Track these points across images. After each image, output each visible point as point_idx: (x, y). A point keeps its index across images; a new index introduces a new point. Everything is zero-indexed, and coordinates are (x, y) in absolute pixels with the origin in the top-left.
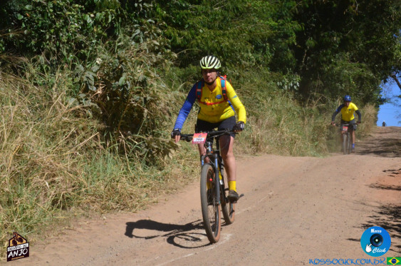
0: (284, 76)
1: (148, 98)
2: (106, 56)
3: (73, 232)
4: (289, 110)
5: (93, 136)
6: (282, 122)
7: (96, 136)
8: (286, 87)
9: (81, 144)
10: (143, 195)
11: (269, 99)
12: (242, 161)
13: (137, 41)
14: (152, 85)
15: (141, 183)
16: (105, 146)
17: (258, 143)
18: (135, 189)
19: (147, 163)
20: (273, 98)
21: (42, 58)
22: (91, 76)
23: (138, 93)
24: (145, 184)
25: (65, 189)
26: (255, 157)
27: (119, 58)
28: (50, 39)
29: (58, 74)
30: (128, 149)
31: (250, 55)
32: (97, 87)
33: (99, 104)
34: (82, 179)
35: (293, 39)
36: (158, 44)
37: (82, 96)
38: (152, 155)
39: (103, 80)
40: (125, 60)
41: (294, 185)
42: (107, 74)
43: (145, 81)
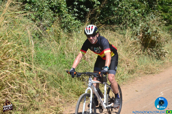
1: (158, 37)
2: (143, 23)
3: (136, 81)
5: (139, 50)
7: (140, 51)
9: (136, 53)
10: (157, 69)
13: (152, 18)
14: (158, 33)
15: (156, 65)
16: (143, 53)
18: (154, 67)
19: (157, 58)
21: (121, 26)
22: (138, 31)
23: (154, 35)
24: (157, 66)
27: (147, 24)
28: (123, 19)
29: (127, 30)
30: (151, 54)
32: (140, 34)
33: (141, 40)
34: (137, 64)
36: (160, 18)
37: (135, 37)
38: (159, 56)
39: (142, 32)
40: (149, 25)
42: (143, 30)
43: (156, 31)
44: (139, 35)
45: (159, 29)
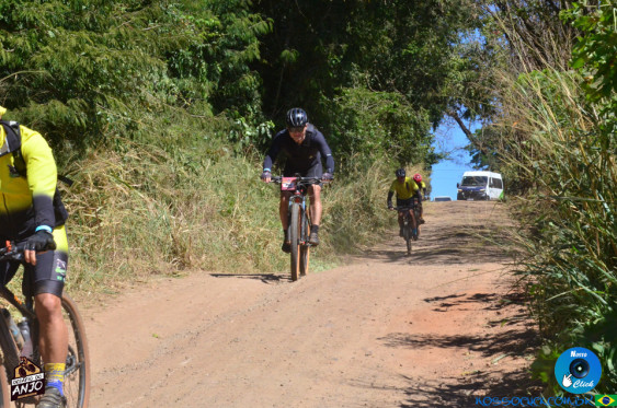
0: (243, 119)
4: (251, 183)
6: (237, 207)
8: (247, 138)
11: (208, 163)
12: (145, 291)
17: (185, 250)
20: (215, 161)
26: (174, 280)
31: (166, 80)
35: (254, 50)
41: (236, 341)
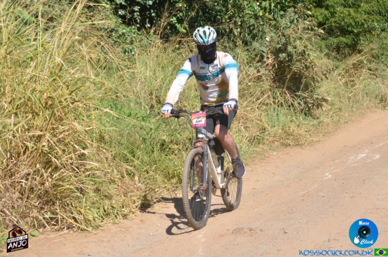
1: (308, 64)
2: (273, 34)
5: (266, 96)
7: (269, 96)
9: (259, 101)
10: (308, 136)
13: (292, 22)
14: (308, 55)
15: (304, 128)
16: (274, 102)
18: (302, 132)
19: (306, 114)
22: (264, 50)
23: (300, 61)
24: (306, 129)
25: (254, 132)
27: (284, 35)
30: (292, 104)
32: (268, 58)
34: (266, 125)
36: (308, 23)
37: (258, 65)
38: (309, 108)
39: (273, 53)
40: (289, 37)
43: (304, 51)
44: (265, 59)
45: (310, 47)
